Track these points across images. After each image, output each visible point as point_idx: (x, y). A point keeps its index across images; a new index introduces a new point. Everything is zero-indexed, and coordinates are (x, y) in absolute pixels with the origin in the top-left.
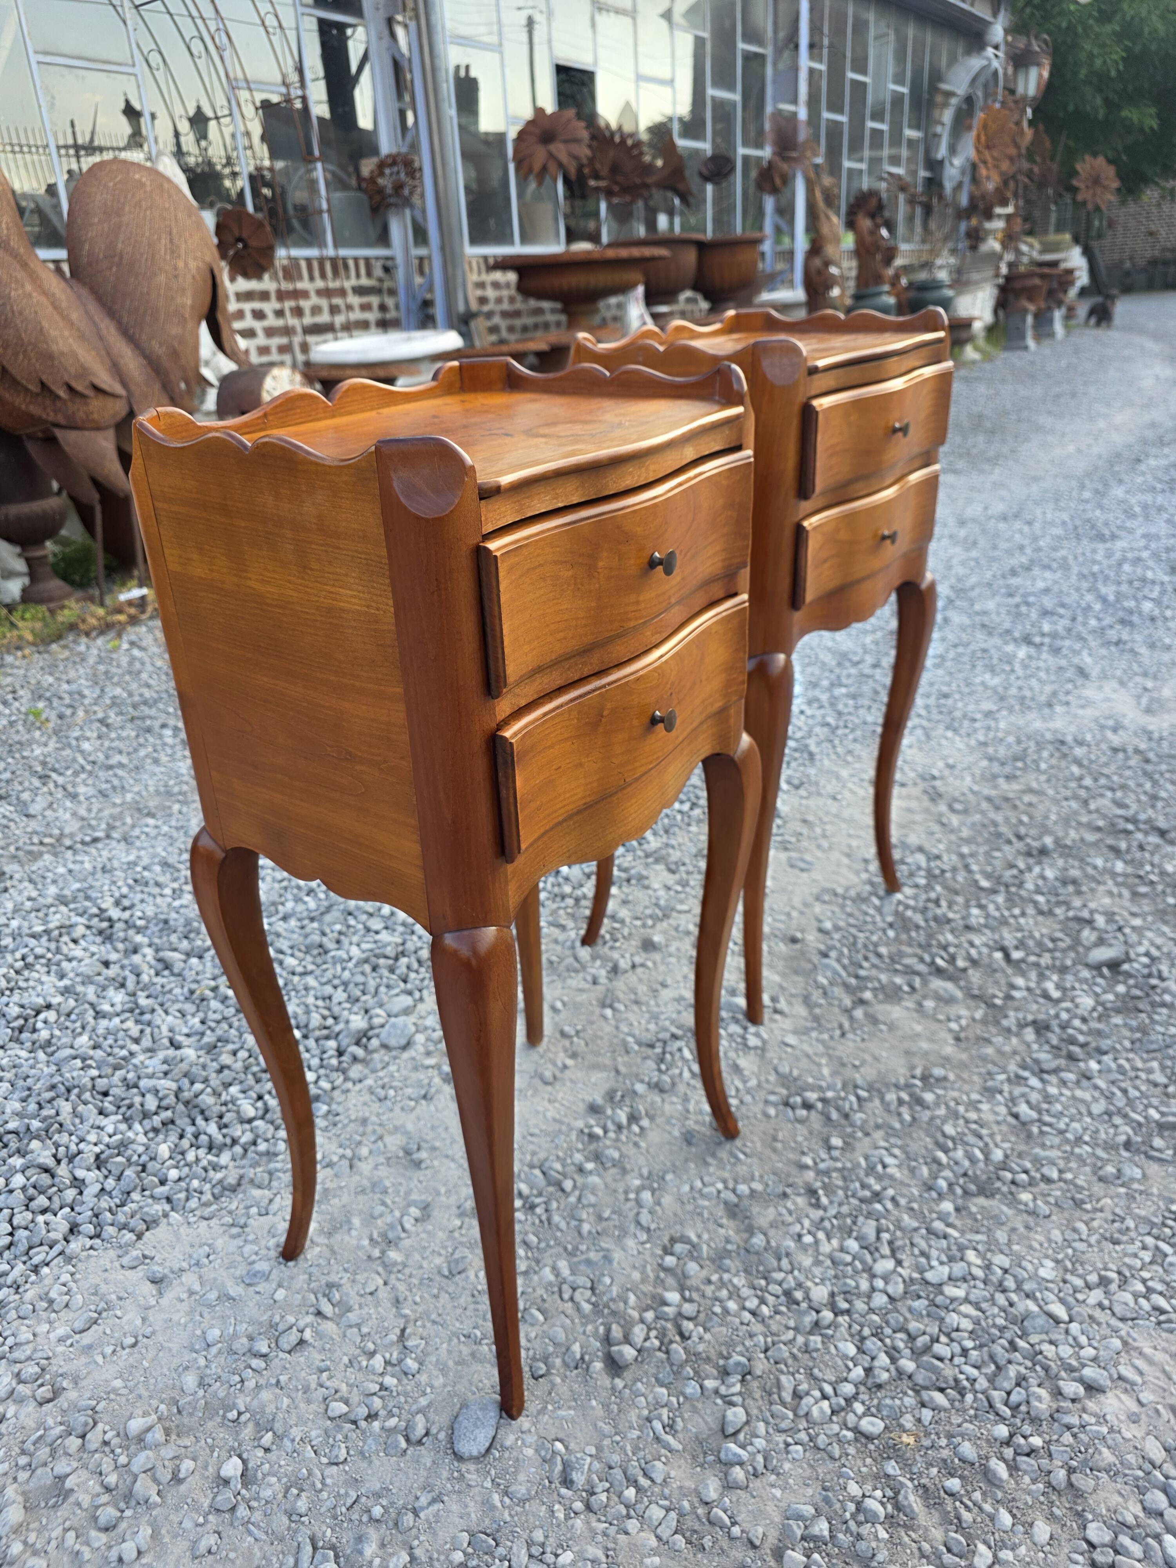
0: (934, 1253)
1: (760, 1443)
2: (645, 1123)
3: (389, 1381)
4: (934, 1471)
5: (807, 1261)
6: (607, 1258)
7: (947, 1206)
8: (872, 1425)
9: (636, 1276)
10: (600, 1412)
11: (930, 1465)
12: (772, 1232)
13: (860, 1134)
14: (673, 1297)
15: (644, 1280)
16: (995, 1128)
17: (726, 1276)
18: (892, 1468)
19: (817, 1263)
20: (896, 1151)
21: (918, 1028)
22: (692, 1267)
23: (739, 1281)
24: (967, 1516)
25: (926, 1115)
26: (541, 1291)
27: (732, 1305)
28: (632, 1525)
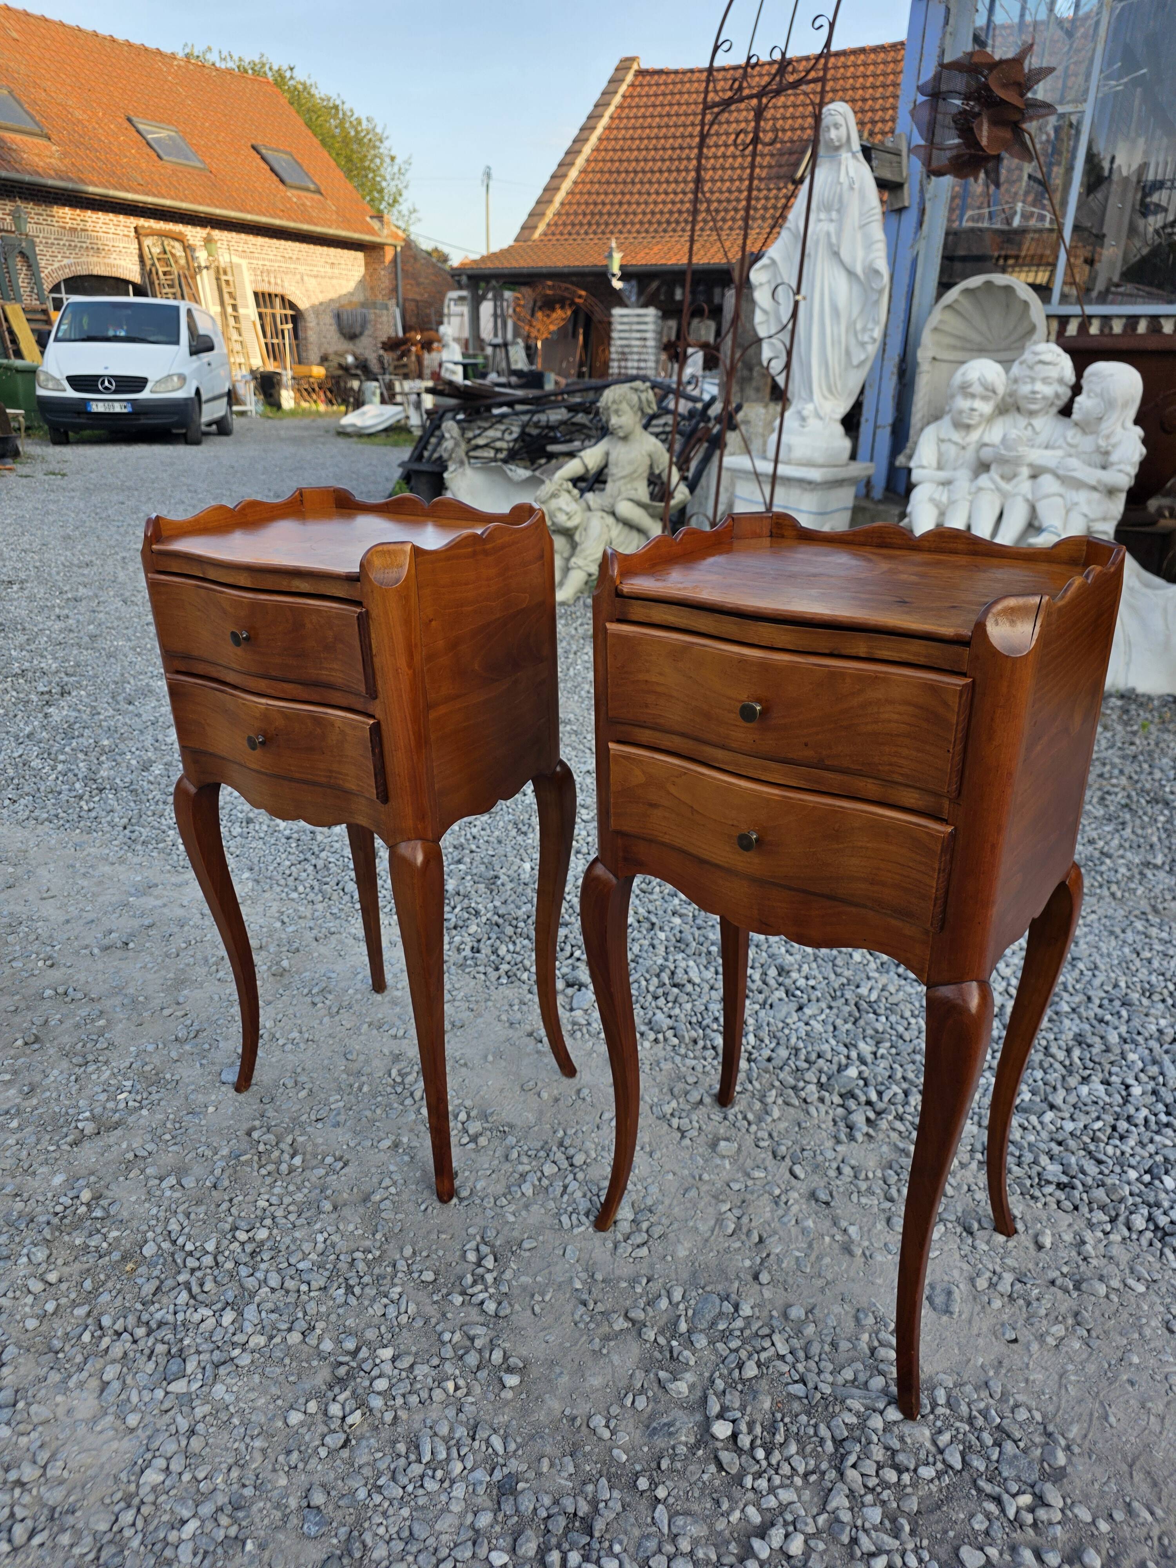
0: (274, 1316)
1: (168, 1193)
2: (472, 1146)
3: (281, 1042)
4: (102, 1277)
5: (297, 1234)
6: (337, 1125)
7: (327, 1346)
8: (149, 1250)
9: (320, 1140)
10: (224, 1124)
11: (108, 1277)
12: (334, 1216)
13: (435, 1298)
14: (297, 1161)
15: (315, 1145)
16: (418, 1417)
17: (306, 1191)
18: (116, 1256)
19: (294, 1240)
20: (404, 1319)
21: (596, 1382)
22: (322, 1172)
23: (299, 1197)
24: (64, 1286)
25: (448, 1352)
26: (323, 1096)
27: (277, 1190)
28: (148, 1137)
